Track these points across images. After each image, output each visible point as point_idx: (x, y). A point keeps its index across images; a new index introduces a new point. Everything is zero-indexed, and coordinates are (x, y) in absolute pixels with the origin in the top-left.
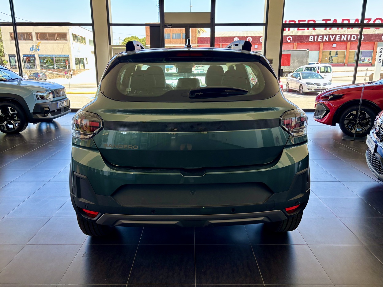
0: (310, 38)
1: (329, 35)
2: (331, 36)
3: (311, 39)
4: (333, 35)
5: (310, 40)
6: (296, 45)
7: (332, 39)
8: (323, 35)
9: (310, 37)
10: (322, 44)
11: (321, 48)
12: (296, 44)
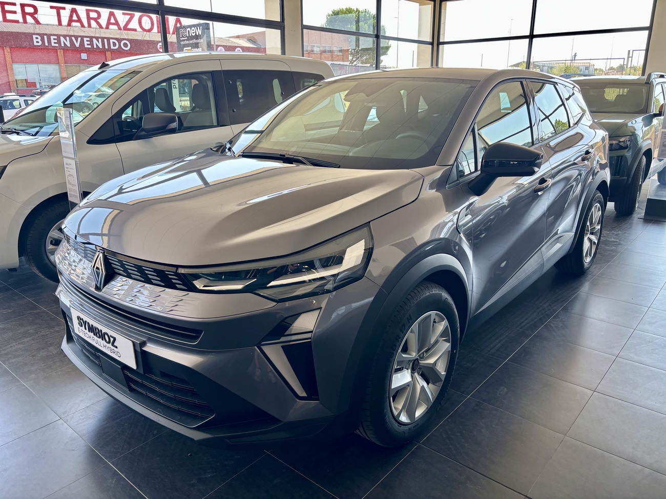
0: (35, 40)
1: (70, 36)
2: (73, 38)
3: (37, 41)
4: (76, 37)
5: (35, 44)
6: (9, 51)
7: (77, 45)
8: (58, 36)
9: (34, 37)
10: (60, 53)
11: (61, 59)
12: (7, 50)
